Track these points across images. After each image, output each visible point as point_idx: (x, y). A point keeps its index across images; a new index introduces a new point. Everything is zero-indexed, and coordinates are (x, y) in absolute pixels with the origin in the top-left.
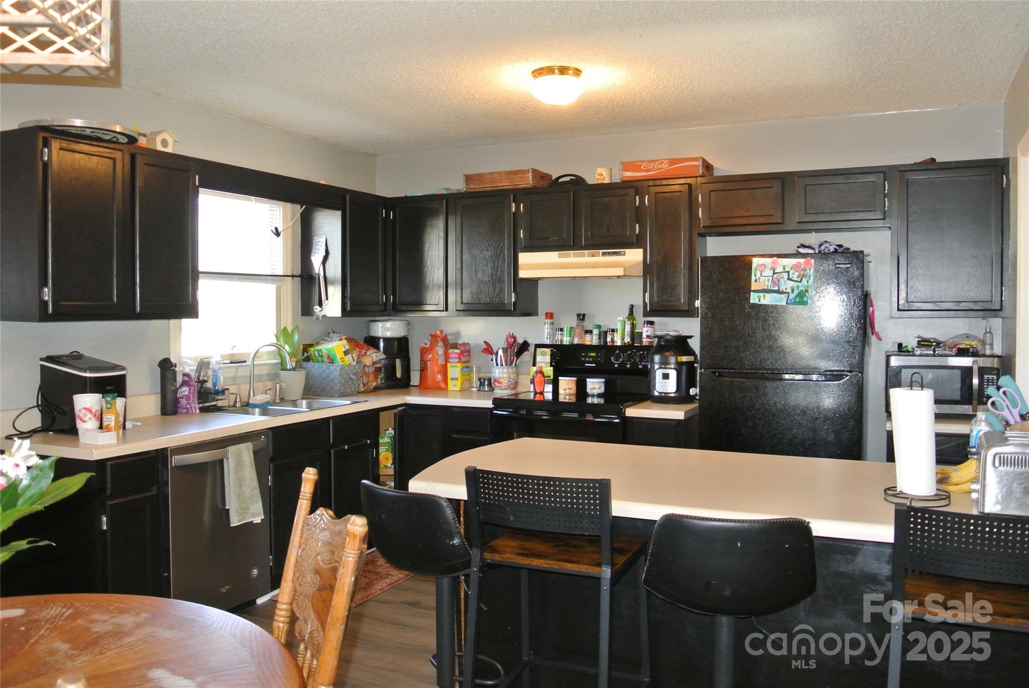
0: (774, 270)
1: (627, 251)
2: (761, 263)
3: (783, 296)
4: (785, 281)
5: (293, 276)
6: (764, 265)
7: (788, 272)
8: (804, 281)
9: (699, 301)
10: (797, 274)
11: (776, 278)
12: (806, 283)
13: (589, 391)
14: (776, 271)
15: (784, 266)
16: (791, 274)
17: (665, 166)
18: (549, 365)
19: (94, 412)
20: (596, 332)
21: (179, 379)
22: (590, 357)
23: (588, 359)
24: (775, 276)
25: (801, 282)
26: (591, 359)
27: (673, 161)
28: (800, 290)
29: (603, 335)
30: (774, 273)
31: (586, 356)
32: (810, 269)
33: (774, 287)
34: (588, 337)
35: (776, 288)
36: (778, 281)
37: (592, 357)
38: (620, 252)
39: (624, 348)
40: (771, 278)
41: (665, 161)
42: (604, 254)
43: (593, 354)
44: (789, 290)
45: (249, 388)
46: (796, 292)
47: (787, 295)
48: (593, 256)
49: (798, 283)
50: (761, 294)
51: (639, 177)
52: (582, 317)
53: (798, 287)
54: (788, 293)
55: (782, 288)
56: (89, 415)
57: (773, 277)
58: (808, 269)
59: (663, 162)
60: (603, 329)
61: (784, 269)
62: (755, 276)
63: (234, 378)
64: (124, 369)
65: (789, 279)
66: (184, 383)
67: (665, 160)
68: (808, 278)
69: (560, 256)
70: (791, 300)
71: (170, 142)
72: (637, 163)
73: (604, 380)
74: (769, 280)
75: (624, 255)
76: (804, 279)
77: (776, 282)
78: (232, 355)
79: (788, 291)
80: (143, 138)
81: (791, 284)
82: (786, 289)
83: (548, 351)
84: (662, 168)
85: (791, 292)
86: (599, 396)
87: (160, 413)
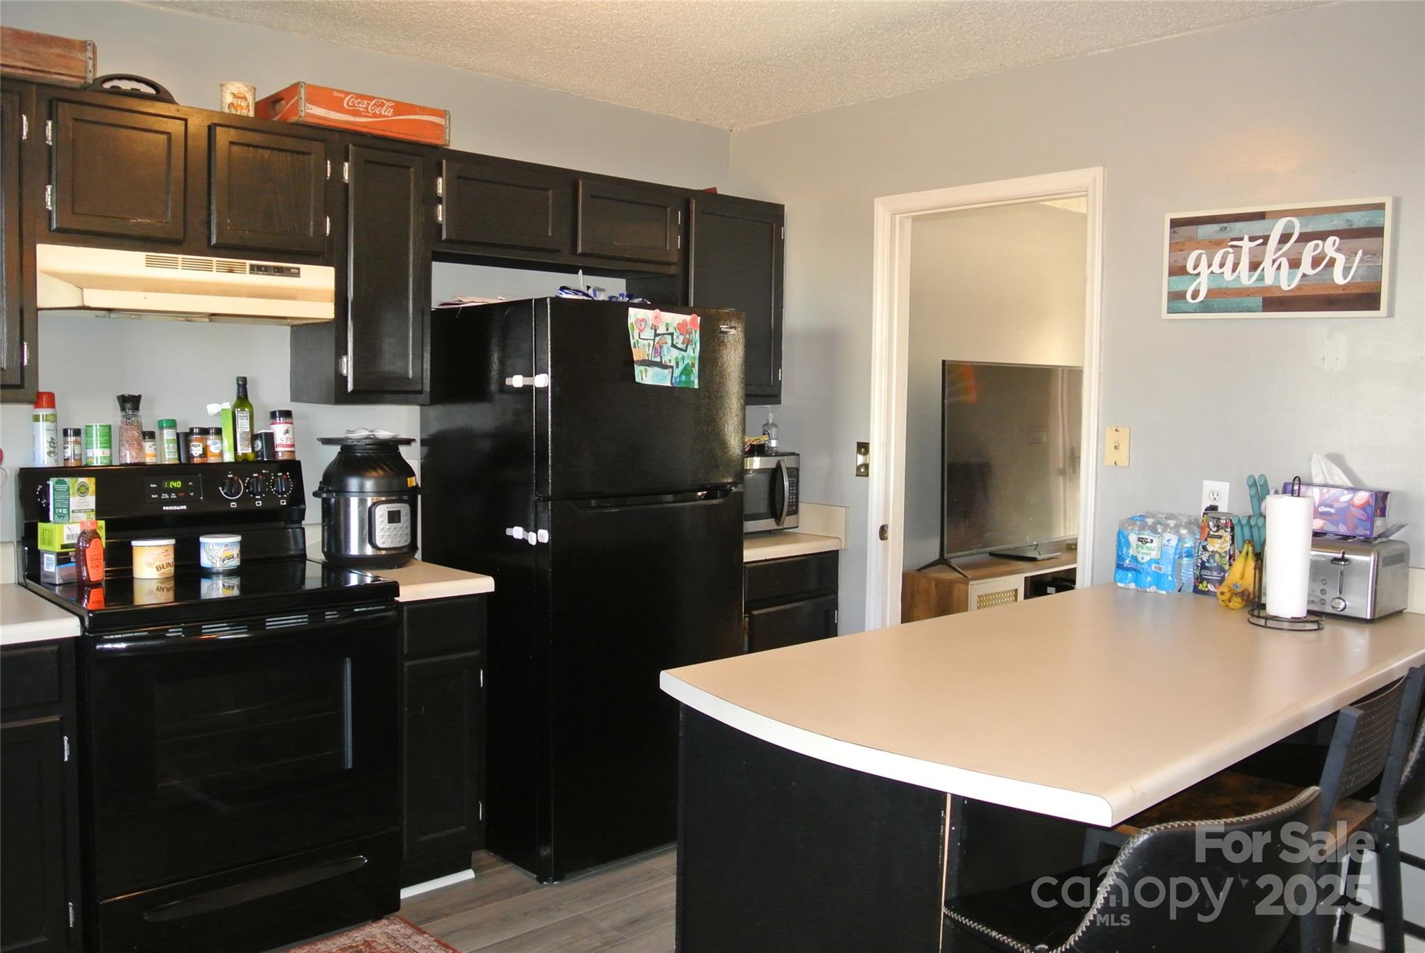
0: (656, 330)
1: (304, 268)
2: (640, 317)
3: (666, 371)
4: (668, 349)
6: (643, 320)
7: (672, 334)
8: (690, 348)
10: (681, 338)
11: (658, 343)
12: (692, 354)
13: (205, 561)
14: (658, 332)
15: (667, 324)
16: (675, 337)
17: (387, 112)
18: (93, 516)
20: (168, 435)
22: (169, 491)
23: (165, 496)
24: (657, 339)
25: (686, 351)
26: (173, 496)
27: (400, 108)
28: (686, 363)
29: (184, 440)
30: (656, 335)
31: (160, 490)
32: (696, 331)
33: (655, 357)
34: (148, 446)
35: (658, 359)
36: (661, 347)
37: (175, 490)
38: (289, 269)
39: (241, 465)
40: (652, 342)
41: (387, 104)
42: (254, 269)
43: (178, 484)
44: (673, 363)
46: (681, 367)
47: (671, 370)
48: (231, 271)
49: (683, 353)
50: (646, 369)
51: (337, 121)
52: (130, 403)
53: (683, 358)
54: (672, 367)
55: (665, 360)
57: (654, 340)
58: (693, 331)
59: (382, 105)
60: (183, 429)
61: (667, 329)
62: (633, 339)
65: (673, 346)
67: (388, 101)
68: (694, 346)
69: (149, 264)
70: (676, 378)
72: (335, 94)
73: (238, 538)
74: (649, 345)
75: (297, 274)
76: (689, 346)
77: (658, 350)
79: (672, 364)
81: (675, 353)
82: (670, 361)
83: (90, 482)
84: (381, 116)
85: (675, 367)
86: (230, 573)
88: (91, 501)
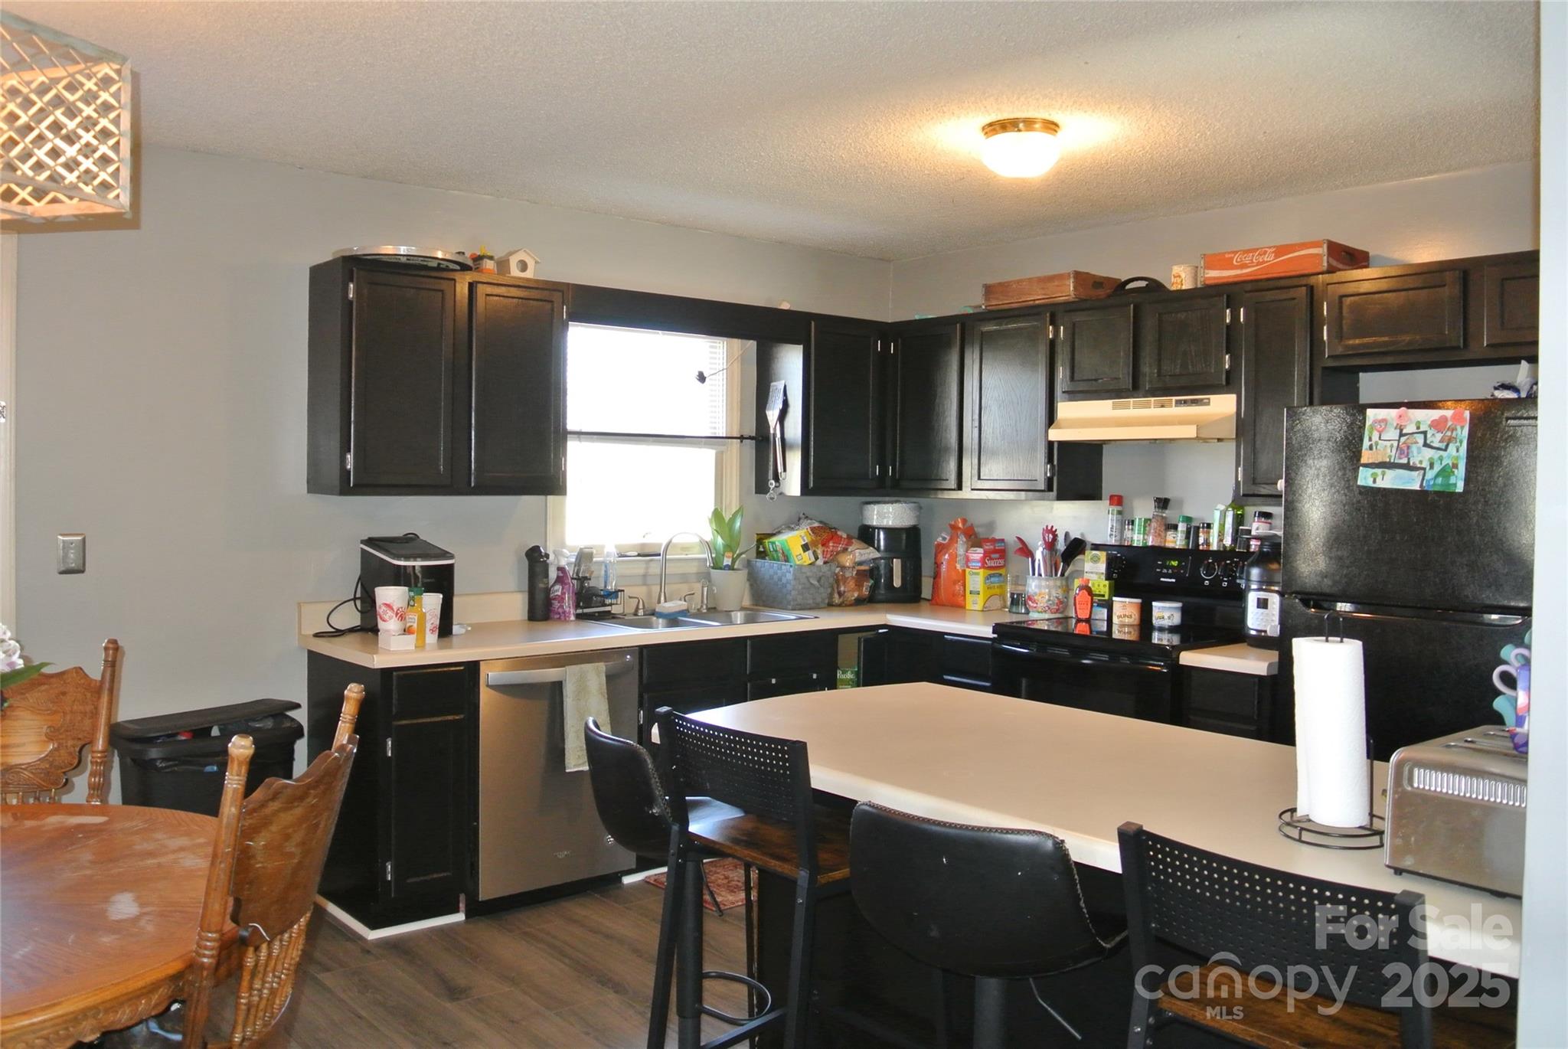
0: (1401, 430)
1: (1213, 397)
2: (1380, 417)
3: (1415, 474)
4: (1419, 448)
5: (742, 438)
6: (1384, 421)
7: (1425, 433)
8: (1452, 448)
9: (1283, 480)
10: (1439, 436)
11: (1404, 443)
12: (1454, 453)
13: (1156, 622)
14: (1404, 432)
15: (1419, 422)
16: (1429, 436)
17: (1269, 258)
18: (1103, 577)
19: (395, 610)
20: (1182, 527)
21: (553, 574)
22: (1168, 567)
23: (1165, 571)
24: (1403, 439)
25: (1445, 450)
26: (1170, 571)
27: (1281, 250)
28: (1444, 463)
29: (1193, 532)
30: (1401, 435)
31: (1163, 566)
32: (1462, 427)
33: (1400, 458)
34: (1170, 535)
35: (1404, 461)
36: (1408, 447)
37: (1173, 567)
38: (1202, 399)
39: (1222, 555)
40: (1395, 444)
41: (1269, 250)
42: (1179, 403)
43: (1175, 563)
44: (1426, 464)
45: (659, 590)
46: (1437, 468)
47: (1422, 472)
48: (1162, 406)
49: (1441, 453)
50: (1379, 471)
51: (1229, 277)
52: (1163, 503)
53: (1441, 459)
54: (1424, 469)
55: (1415, 461)
56: (390, 613)
57: (1399, 441)
58: (1459, 428)
59: (1265, 253)
60: (1194, 524)
61: (1418, 428)
62: (1370, 439)
63: (645, 576)
64: (452, 557)
65: (1426, 445)
66: (560, 580)
67: (1270, 248)
68: (1458, 444)
69: (1115, 407)
70: (1428, 481)
71: (531, 264)
72: (1227, 256)
73: (1179, 605)
74: (1392, 446)
75: (1208, 404)
76: (1451, 445)
77: (1404, 450)
78: (643, 545)
79: (1423, 466)
80: (488, 261)
81: (1429, 453)
82: (1421, 462)
83: (1102, 555)
84: (1264, 262)
85: (1428, 468)
86: (1172, 630)
87: (527, 618)
88: (1102, 567)
